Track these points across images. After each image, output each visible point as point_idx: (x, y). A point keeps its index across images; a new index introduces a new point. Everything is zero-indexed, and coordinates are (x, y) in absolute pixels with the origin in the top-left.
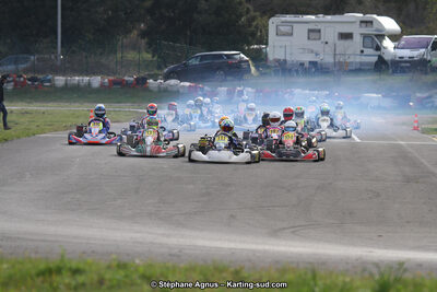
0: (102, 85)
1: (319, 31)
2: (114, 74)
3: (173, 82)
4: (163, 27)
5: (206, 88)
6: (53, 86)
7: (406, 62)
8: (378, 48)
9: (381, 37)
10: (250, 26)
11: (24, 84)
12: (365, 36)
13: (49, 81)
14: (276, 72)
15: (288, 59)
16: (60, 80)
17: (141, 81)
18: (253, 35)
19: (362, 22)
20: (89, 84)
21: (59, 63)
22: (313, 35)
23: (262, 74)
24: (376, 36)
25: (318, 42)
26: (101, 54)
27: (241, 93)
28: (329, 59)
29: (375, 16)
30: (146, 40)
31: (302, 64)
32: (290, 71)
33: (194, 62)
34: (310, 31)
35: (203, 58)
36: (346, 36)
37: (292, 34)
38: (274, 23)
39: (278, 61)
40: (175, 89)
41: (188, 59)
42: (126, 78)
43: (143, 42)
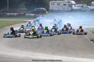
0: (17, 15)
1: (60, 4)
2: (19, 13)
3: (31, 14)
4: (29, 3)
5: (37, 15)
6: (7, 15)
7: (77, 10)
8: (71, 7)
9: (72, 5)
10: (46, 3)
11: (1, 15)
12: (69, 5)
13: (6, 14)
14: (51, 12)
15: (53, 9)
16: (8, 14)
17: (24, 14)
18: (47, 4)
19: (68, 2)
20: (14, 15)
21: (8, 11)
22: (58, 5)
23: (48, 12)
24: (71, 5)
25: (59, 6)
26: (16, 9)
27: (44, 16)
28: (62, 9)
29: (71, 1)
30: (25, 6)
31: (56, 10)
32: (54, 12)
33: (35, 10)
34: (58, 4)
35: (37, 9)
36: (65, 5)
37: (54, 5)
38: (50, 2)
39: (51, 10)
40: (31, 16)
41: (33, 9)
42: (21, 14)
43: (24, 6)
